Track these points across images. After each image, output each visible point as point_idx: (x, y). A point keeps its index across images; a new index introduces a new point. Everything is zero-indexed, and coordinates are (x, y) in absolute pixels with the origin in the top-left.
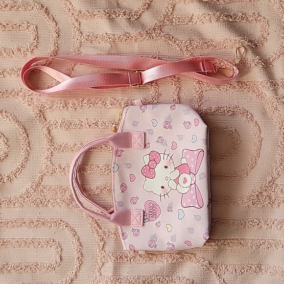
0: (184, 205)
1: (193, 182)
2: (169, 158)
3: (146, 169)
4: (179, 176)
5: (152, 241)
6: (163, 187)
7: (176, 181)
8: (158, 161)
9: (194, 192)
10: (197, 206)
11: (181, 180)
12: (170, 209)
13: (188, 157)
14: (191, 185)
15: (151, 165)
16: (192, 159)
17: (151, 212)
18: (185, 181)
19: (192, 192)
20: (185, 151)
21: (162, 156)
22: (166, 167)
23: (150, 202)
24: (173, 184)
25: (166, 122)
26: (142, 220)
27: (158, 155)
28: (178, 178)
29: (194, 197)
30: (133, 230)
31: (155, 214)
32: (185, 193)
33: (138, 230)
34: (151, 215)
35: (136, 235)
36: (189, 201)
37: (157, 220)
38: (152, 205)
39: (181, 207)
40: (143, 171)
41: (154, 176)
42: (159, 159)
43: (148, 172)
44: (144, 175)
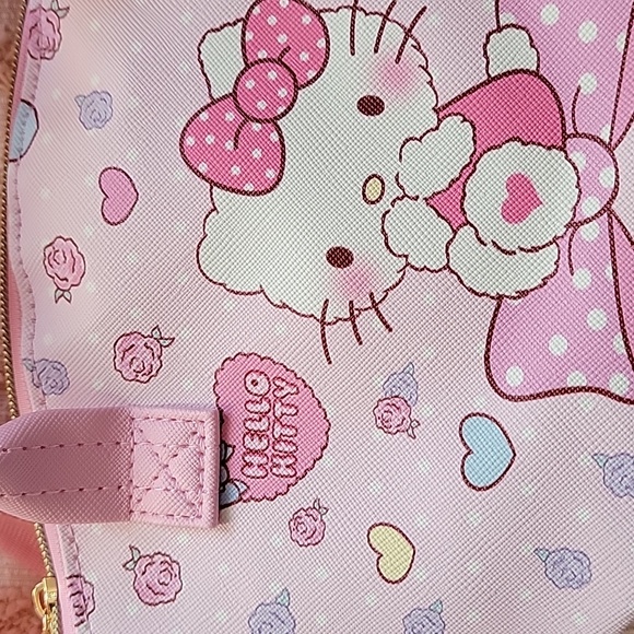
0: (513, 379)
1: (591, 206)
2: (394, 34)
3: (215, 126)
4: (471, 166)
6: (340, 257)
7: (450, 205)
9: (597, 274)
11: (485, 197)
12: (394, 412)
13: (550, 15)
14: (574, 225)
15: (255, 95)
16: (588, 32)
17: (259, 434)
18: (521, 199)
19: (582, 279)
21: (338, 24)
22: (371, 106)
23: (248, 364)
24: (421, 233)
26: (208, 479)
27: (307, 19)
28: (460, 183)
29: (598, 319)
30: (137, 560)
31: (282, 447)
32: (523, 294)
33: (169, 564)
34: (256, 459)
35: (153, 596)
36: (558, 345)
37: (301, 496)
38: (263, 386)
39: (485, 400)
40: (190, 141)
41: (271, 174)
42: (313, 49)
43: (229, 145)
44: (203, 168)
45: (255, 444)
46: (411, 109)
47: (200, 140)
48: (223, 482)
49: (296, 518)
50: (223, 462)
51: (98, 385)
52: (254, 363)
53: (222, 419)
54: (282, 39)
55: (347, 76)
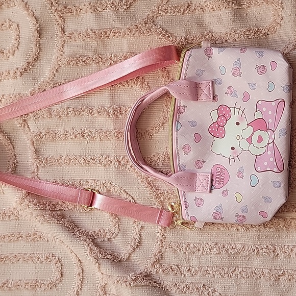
0: (259, 169)
1: (271, 141)
2: (241, 112)
3: (214, 127)
4: (253, 133)
5: (217, 213)
6: (233, 148)
7: (249, 140)
8: (228, 117)
9: (272, 152)
10: (275, 170)
11: (255, 139)
12: (240, 175)
13: (264, 109)
14: (268, 144)
15: (220, 122)
16: (270, 113)
17: (218, 178)
18: (260, 139)
19: (269, 153)
20: (260, 102)
22: (238, 124)
25: (236, 69)
27: (228, 109)
28: (251, 136)
29: (272, 159)
30: (196, 199)
31: (222, 180)
32: (261, 155)
33: (202, 199)
34: (217, 182)
35: (199, 205)
36: (266, 163)
37: (224, 188)
38: (220, 170)
39: (254, 172)
40: (210, 129)
41: (223, 135)
42: (229, 114)
43: (217, 130)
44: (212, 134)
45: (217, 180)
46: (244, 125)
47: (212, 129)
48: (212, 186)
49: (223, 192)
50: (212, 182)
51: (191, 169)
52: (218, 166)
53: (212, 175)
54: (224, 112)
55: (234, 119)
